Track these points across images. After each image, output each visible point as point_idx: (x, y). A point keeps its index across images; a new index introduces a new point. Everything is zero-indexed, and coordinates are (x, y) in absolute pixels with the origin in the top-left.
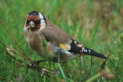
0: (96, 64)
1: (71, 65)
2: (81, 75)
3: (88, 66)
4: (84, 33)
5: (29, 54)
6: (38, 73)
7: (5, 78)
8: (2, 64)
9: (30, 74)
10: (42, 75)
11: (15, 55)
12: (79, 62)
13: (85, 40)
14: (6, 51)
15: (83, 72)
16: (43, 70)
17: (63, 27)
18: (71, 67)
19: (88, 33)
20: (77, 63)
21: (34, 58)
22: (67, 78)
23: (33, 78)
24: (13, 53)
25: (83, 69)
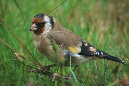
0: (110, 68)
1: (83, 70)
2: (94, 80)
3: (101, 70)
4: (97, 36)
5: (39, 58)
6: (49, 78)
7: (14, 83)
8: (11, 69)
9: (40, 79)
10: (53, 80)
11: (24, 60)
12: (92, 66)
13: (98, 43)
14: (14, 57)
15: (96, 77)
16: (54, 75)
17: (75, 30)
18: (84, 72)
19: (102, 36)
20: (90, 68)
21: (45, 62)
22: (79, 83)
23: (44, 84)
24: (21, 58)
25: (97, 73)
